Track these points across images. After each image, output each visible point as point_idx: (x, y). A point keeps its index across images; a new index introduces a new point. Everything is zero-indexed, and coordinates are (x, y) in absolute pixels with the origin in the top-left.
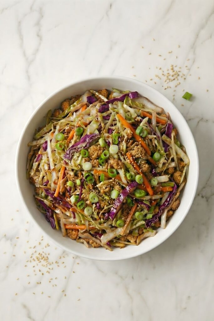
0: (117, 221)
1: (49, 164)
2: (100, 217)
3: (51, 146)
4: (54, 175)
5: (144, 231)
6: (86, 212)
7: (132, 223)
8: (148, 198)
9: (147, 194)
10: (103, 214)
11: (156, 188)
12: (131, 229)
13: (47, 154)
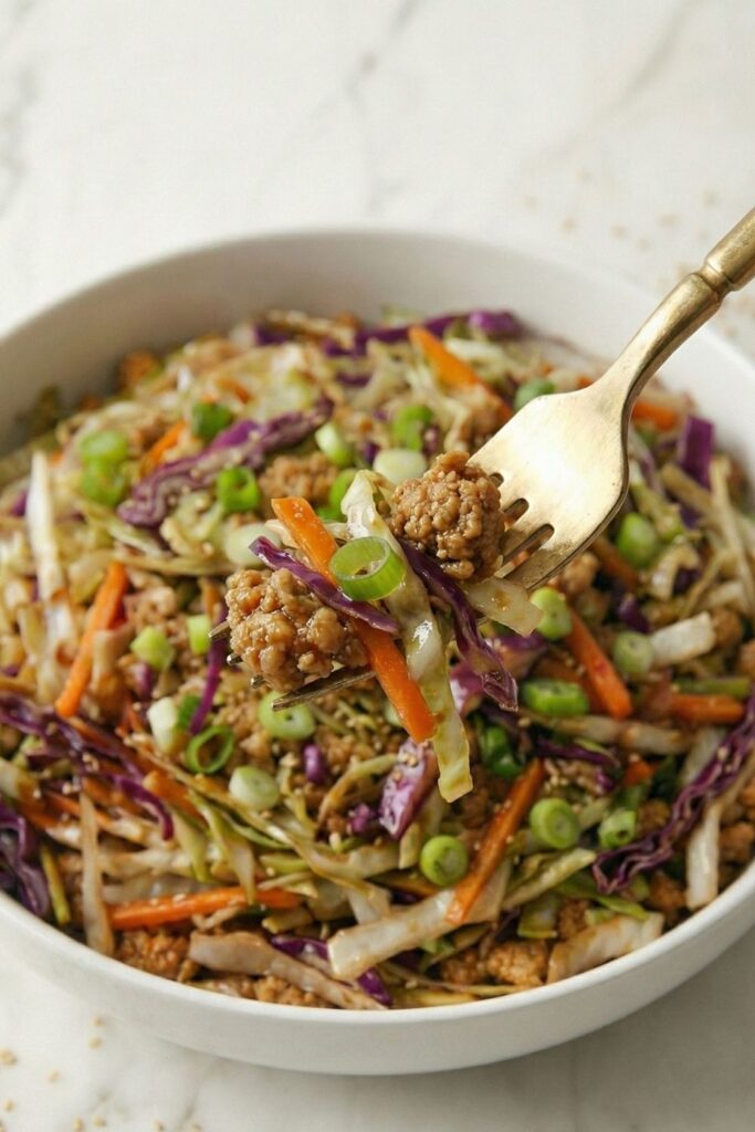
0: (422, 841)
1: (31, 579)
2: (325, 824)
3: (52, 486)
4: (62, 623)
5: (591, 916)
6: (241, 788)
7: (517, 871)
8: (602, 728)
9: (597, 708)
10: (343, 811)
11: (645, 690)
12: (509, 905)
13: (26, 532)
